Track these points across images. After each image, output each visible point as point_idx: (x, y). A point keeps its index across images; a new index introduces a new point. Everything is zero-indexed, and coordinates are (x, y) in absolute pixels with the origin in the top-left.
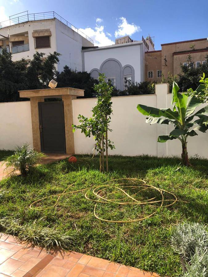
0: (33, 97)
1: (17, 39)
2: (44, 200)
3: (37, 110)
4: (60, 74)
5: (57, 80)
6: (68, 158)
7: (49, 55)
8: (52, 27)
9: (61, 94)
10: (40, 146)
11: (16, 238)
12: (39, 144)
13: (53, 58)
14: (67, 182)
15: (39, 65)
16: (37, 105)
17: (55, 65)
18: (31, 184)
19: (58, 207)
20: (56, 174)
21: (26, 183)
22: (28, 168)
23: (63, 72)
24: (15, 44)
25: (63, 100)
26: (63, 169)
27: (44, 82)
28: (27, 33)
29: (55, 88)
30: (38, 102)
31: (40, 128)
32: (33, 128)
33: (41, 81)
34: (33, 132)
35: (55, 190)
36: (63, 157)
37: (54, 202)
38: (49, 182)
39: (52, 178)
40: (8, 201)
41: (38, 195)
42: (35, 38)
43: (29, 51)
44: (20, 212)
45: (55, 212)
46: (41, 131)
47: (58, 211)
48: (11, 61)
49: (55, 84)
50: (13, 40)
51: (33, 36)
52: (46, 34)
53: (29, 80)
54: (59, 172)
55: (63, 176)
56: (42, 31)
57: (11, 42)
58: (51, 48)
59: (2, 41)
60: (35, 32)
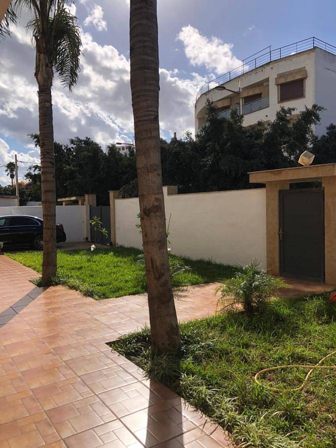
0: (270, 182)
1: (251, 93)
2: (281, 370)
3: (276, 203)
4: (319, 139)
5: (313, 151)
6: (330, 292)
7: (304, 110)
8: (309, 65)
9: (321, 176)
10: (277, 264)
11: (229, 435)
12: (277, 260)
13: (310, 116)
14: (327, 342)
15: (283, 128)
16: (277, 194)
17: (313, 127)
18: (259, 332)
19: (307, 392)
20: (306, 321)
21: (252, 329)
22: (255, 302)
23: (325, 136)
24: (248, 99)
25: (323, 186)
26: (319, 314)
27: (290, 156)
28: (267, 80)
29: (311, 164)
30: (278, 189)
31: (279, 234)
32: (268, 233)
33: (286, 154)
34: (267, 238)
35: (302, 355)
36: (319, 289)
37: (300, 381)
38: (292, 336)
39: (296, 328)
40: (220, 357)
41: (270, 358)
42: (279, 86)
43: (268, 108)
44: (239, 384)
45: (302, 404)
46: (281, 239)
47: (307, 402)
48: (241, 127)
49: (310, 158)
50: (245, 94)
51: (276, 82)
52: (298, 77)
53: (266, 153)
54: (310, 319)
55: (318, 328)
56: (291, 73)
57: (242, 98)
58: (305, 97)
59: (229, 99)
60: (280, 76)
